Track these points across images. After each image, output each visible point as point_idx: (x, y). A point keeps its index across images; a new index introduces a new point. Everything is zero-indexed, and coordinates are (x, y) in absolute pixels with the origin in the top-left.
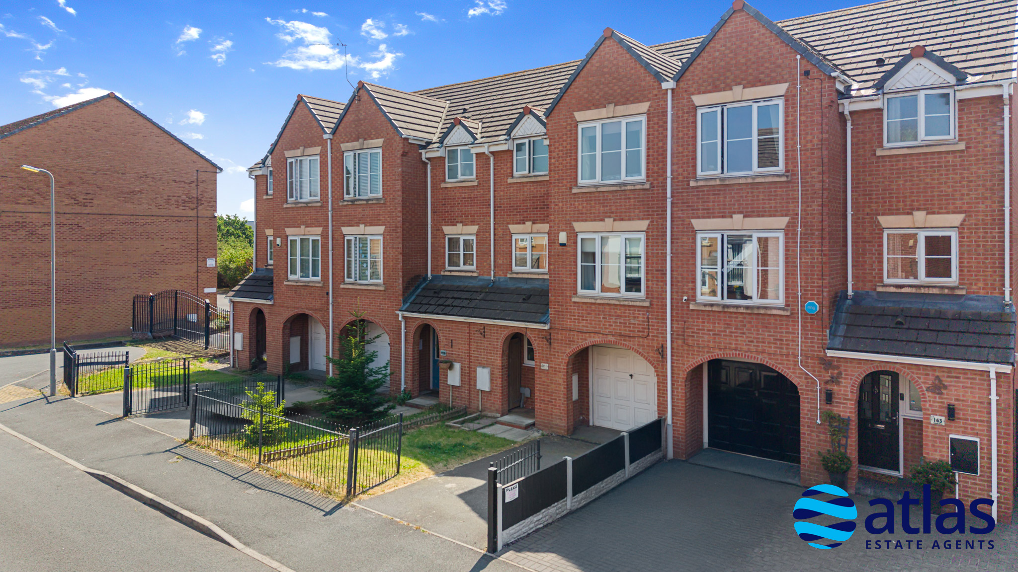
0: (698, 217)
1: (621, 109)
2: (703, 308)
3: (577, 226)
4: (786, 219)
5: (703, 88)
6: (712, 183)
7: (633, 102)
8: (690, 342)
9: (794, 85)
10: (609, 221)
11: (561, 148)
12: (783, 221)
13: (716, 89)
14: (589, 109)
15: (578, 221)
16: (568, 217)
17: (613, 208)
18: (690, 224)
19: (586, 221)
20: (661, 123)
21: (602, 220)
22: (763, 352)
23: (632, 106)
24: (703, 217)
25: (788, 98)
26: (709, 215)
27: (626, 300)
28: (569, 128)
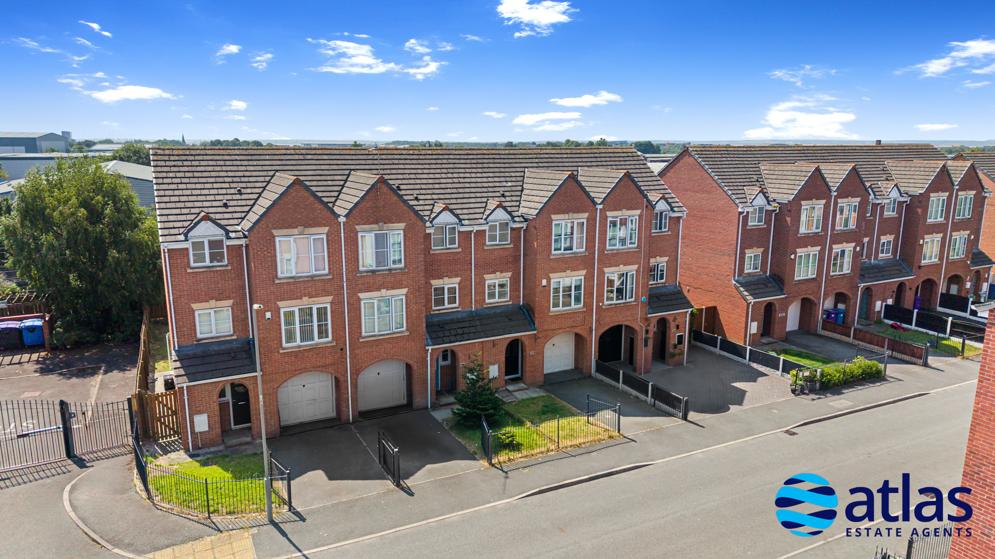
0: (607, 267)
1: (576, 215)
2: (608, 307)
3: (551, 275)
4: (637, 266)
5: (611, 209)
6: (614, 252)
7: (581, 212)
8: (601, 323)
9: (643, 211)
10: (568, 272)
11: (543, 234)
12: (636, 267)
13: (616, 210)
14: (559, 214)
15: (552, 273)
16: (547, 272)
17: (570, 265)
18: (603, 270)
19: (556, 272)
20: (593, 223)
21: (565, 271)
22: (627, 320)
23: (581, 214)
24: (609, 267)
25: (640, 216)
26: (611, 266)
27: (576, 309)
28: (548, 223)
